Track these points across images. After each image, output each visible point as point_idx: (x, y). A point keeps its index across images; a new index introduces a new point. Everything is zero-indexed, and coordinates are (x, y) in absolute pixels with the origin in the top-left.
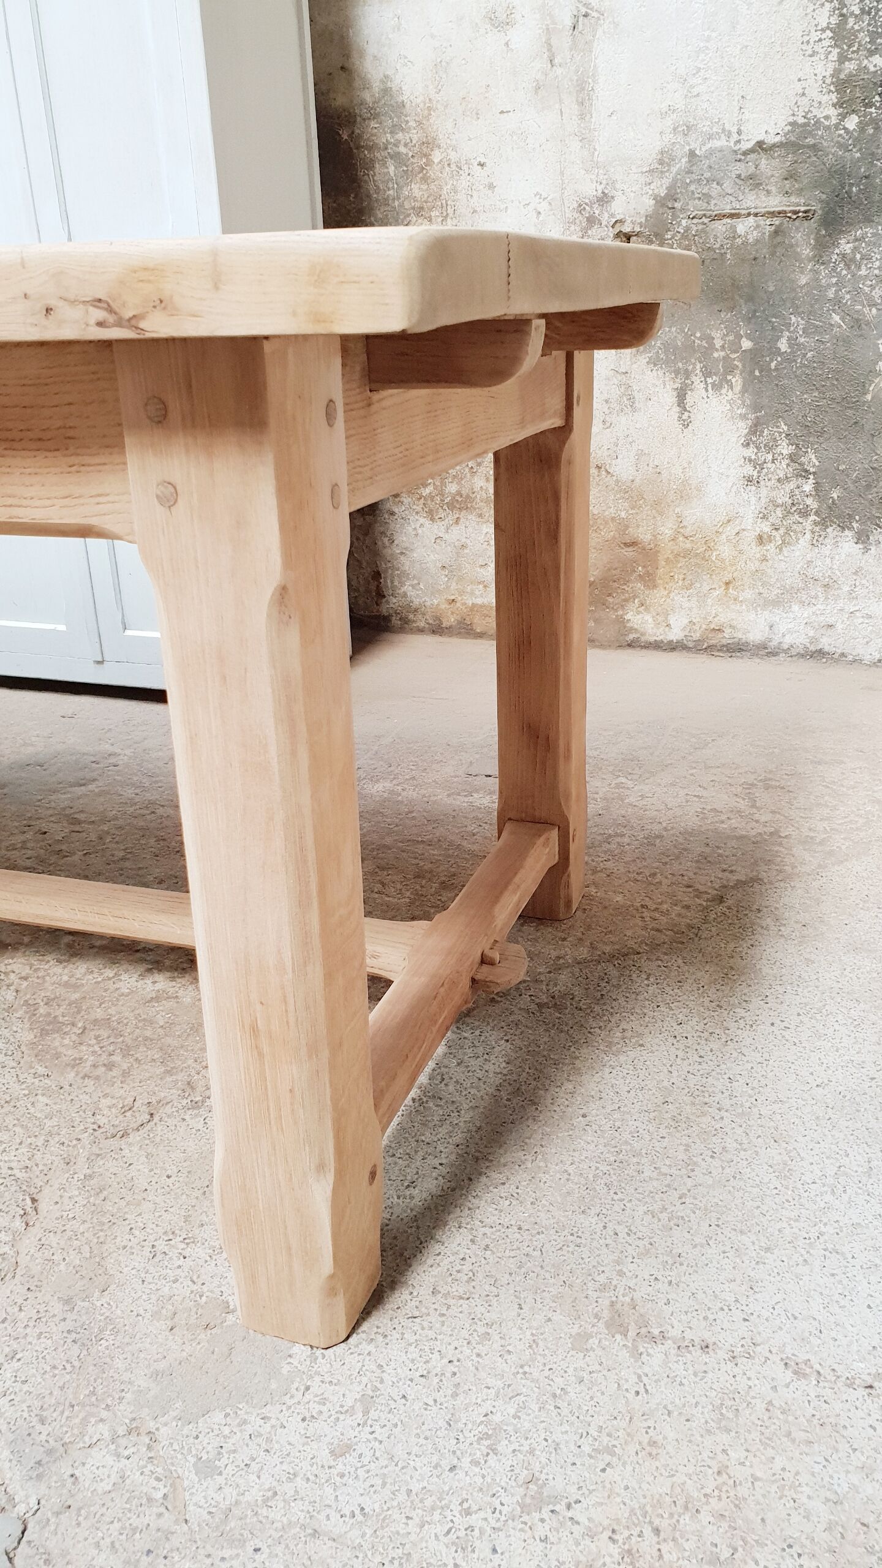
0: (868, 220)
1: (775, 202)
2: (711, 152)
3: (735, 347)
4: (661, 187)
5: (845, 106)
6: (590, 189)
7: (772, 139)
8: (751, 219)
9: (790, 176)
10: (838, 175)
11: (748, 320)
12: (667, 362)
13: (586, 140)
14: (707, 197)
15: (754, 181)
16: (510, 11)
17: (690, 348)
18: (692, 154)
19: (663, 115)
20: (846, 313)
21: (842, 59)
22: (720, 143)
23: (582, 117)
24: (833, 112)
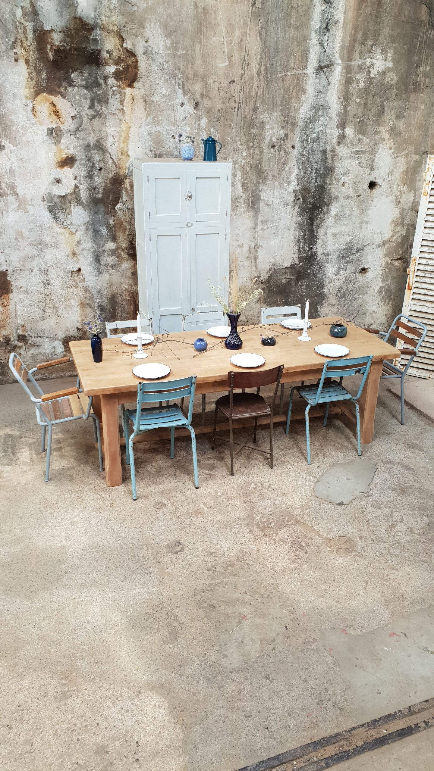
0: (304, 279)
1: (289, 277)
2: (278, 269)
3: (282, 301)
4: (269, 274)
5: (300, 261)
6: (257, 275)
7: (288, 266)
8: (285, 280)
9: (291, 272)
10: (299, 271)
11: (284, 297)
12: (270, 305)
13: (256, 267)
14: (277, 276)
15: (285, 273)
16: (243, 244)
17: (274, 302)
18: (275, 269)
19: (270, 263)
20: (300, 294)
21: (299, 254)
22: (280, 267)
23: (255, 263)
24: (298, 262)
